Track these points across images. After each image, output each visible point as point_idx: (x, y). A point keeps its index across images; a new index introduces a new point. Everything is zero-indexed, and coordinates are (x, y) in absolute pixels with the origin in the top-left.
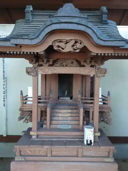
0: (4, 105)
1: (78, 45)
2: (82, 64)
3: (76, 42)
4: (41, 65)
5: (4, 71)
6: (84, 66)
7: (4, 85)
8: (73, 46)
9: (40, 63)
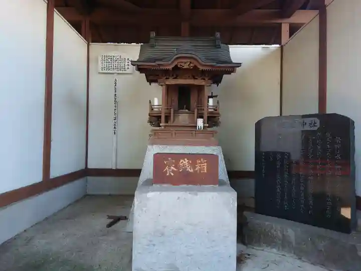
0: (115, 133)
1: (192, 65)
2: (196, 77)
3: (191, 63)
4: (168, 78)
5: (115, 95)
6: (197, 79)
7: (115, 110)
8: (189, 65)
9: (167, 77)
